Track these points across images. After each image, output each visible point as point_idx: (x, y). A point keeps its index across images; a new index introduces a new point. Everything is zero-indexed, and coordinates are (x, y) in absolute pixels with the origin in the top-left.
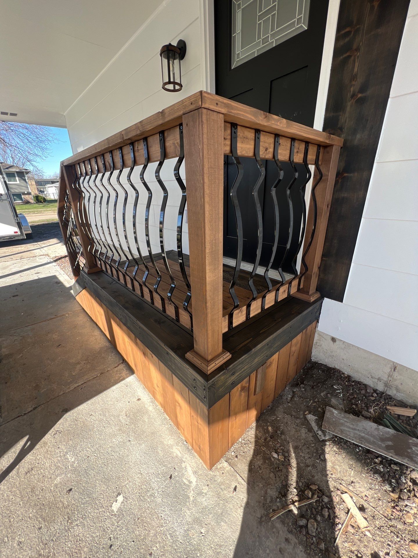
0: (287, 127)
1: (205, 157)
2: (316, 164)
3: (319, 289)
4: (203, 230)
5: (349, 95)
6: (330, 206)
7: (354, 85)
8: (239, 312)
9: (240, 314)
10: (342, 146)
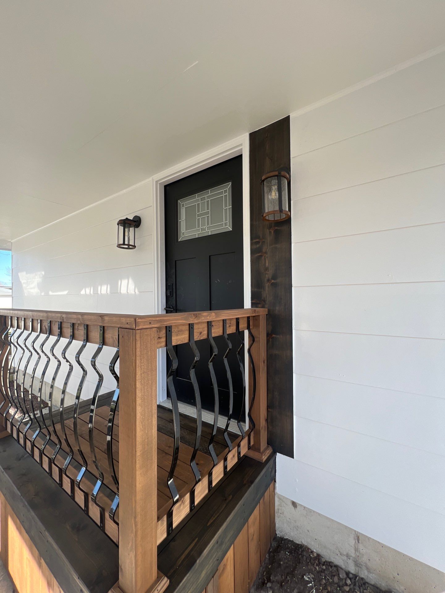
0: (216, 318)
1: (137, 367)
2: (248, 328)
3: (270, 442)
4: (134, 432)
5: (266, 280)
6: (266, 362)
7: (268, 274)
8: (180, 505)
9: (182, 507)
10: (267, 314)
